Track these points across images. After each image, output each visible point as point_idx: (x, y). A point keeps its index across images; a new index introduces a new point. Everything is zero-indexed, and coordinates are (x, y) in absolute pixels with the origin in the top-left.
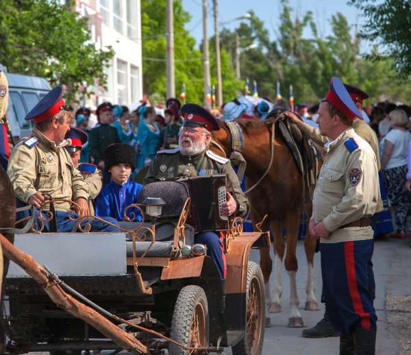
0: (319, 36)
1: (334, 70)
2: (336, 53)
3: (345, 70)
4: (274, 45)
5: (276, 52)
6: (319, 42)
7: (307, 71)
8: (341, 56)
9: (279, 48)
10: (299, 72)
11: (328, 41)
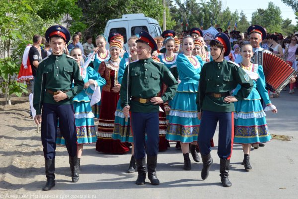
0: (203, 2)
1: (210, 18)
2: (210, 9)
3: (215, 17)
4: (183, 5)
5: (184, 8)
6: (203, 5)
7: (198, 17)
8: (213, 11)
9: (185, 7)
10: (194, 18)
11: (207, 4)
